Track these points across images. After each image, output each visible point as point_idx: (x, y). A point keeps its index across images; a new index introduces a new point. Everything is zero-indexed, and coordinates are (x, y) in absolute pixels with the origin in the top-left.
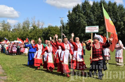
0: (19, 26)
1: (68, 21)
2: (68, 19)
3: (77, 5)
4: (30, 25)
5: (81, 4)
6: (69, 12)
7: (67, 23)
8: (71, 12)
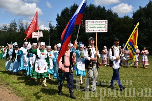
0: (5, 28)
1: (56, 24)
2: (57, 23)
3: (65, 9)
4: (17, 28)
5: (70, 8)
6: (58, 15)
7: (56, 26)
8: (60, 15)
